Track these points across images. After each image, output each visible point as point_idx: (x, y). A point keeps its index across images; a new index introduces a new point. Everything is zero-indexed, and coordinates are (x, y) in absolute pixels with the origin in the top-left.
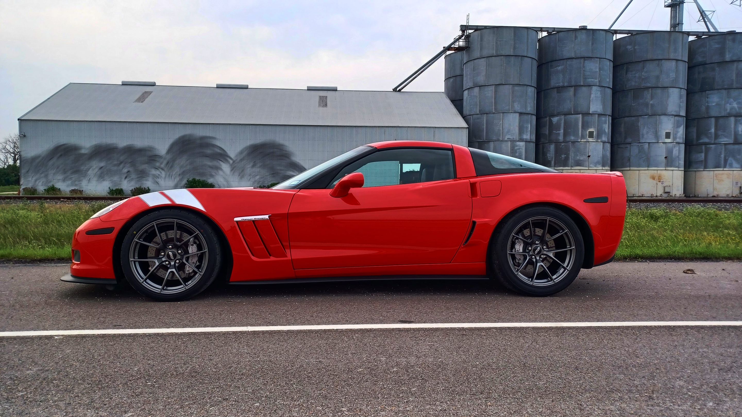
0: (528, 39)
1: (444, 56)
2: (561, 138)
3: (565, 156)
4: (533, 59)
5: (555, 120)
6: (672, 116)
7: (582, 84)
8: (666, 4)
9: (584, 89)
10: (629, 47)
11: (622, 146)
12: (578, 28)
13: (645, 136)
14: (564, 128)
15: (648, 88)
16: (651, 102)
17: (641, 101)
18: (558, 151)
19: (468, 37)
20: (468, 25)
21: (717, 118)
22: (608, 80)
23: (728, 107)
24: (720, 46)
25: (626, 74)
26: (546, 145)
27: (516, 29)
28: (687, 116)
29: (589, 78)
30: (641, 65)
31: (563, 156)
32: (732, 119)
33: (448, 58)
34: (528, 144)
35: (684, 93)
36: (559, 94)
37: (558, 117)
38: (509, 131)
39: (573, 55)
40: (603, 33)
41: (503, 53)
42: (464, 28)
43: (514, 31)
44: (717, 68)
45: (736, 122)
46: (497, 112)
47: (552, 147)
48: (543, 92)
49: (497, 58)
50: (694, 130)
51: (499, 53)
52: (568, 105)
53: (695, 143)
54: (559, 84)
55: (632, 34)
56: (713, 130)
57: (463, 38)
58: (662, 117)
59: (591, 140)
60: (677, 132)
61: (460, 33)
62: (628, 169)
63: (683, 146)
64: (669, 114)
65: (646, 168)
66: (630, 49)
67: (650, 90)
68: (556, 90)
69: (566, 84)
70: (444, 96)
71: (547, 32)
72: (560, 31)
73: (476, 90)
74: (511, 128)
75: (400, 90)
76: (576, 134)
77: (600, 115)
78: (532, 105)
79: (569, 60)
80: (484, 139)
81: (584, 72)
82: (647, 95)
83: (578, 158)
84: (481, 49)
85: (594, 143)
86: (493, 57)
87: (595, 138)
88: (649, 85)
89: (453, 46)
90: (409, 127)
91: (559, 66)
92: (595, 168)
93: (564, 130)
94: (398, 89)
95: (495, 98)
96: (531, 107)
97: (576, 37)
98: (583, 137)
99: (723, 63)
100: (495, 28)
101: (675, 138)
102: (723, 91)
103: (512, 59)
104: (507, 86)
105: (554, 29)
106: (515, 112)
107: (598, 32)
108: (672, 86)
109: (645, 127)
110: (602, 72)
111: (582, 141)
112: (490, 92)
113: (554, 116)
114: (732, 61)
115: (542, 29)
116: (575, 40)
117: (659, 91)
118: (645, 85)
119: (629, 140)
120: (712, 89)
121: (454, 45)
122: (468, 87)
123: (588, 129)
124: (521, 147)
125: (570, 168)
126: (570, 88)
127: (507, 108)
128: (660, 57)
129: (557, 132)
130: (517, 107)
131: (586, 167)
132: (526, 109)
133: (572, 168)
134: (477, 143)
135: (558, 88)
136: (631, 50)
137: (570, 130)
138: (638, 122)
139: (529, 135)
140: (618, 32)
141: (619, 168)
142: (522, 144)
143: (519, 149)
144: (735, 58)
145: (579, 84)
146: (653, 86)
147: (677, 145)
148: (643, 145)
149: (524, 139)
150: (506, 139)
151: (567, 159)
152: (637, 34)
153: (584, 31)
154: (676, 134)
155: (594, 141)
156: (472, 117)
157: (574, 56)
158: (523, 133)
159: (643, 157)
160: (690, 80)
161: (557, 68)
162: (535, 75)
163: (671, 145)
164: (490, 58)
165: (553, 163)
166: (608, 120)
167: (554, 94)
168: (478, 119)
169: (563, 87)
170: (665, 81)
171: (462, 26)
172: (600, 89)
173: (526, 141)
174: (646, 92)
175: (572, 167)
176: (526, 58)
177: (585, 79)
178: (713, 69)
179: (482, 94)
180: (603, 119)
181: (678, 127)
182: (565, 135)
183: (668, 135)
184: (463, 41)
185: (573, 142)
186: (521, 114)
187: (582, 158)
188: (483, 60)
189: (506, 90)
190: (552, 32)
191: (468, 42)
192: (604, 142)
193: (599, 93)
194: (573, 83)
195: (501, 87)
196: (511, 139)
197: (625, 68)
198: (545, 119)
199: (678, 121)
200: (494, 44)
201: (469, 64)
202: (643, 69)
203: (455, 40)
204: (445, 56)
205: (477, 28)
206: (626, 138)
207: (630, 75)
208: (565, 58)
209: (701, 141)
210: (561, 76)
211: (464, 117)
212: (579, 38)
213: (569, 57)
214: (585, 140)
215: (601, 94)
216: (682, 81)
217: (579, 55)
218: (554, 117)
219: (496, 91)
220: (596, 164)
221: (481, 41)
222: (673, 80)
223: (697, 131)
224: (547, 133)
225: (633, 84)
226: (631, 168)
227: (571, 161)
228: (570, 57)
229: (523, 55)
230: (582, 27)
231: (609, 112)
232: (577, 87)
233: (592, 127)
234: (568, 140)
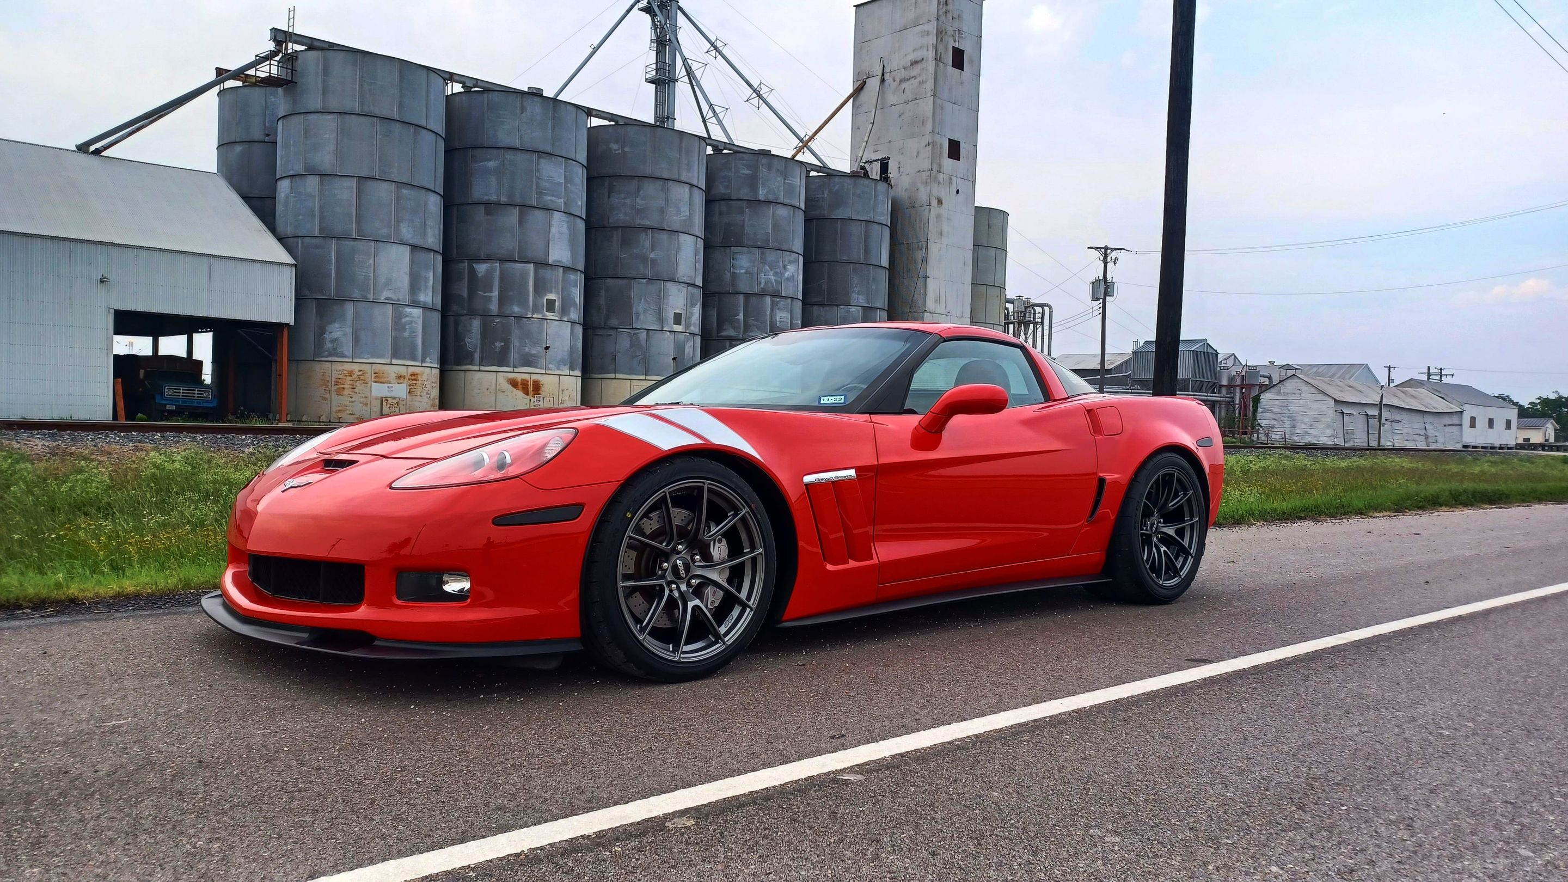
0: (428, 92)
1: (216, 90)
2: (494, 307)
3: (502, 344)
4: (438, 136)
5: (482, 268)
6: (683, 285)
7: (534, 203)
8: (648, 76)
9: (539, 214)
10: (614, 146)
11: (600, 332)
12: (526, 90)
13: (642, 317)
14: (500, 287)
15: (646, 228)
16: (652, 255)
17: (635, 250)
18: (486, 332)
19: (290, 59)
20: (291, 30)
21: (747, 295)
22: (580, 205)
23: (763, 278)
24: (750, 172)
25: (609, 197)
26: (463, 318)
27: (404, 66)
28: (703, 288)
29: (546, 194)
30: (635, 183)
31: (498, 344)
32: (768, 300)
33: (228, 96)
34: (428, 313)
35: (701, 244)
36: (489, 217)
37: (487, 263)
38: (389, 282)
39: (517, 144)
40: (573, 109)
41: (377, 111)
42: (280, 37)
43: (400, 70)
44: (747, 210)
45: (773, 305)
46: (363, 237)
47: (476, 324)
48: (455, 209)
49: (363, 119)
50: (714, 313)
51: (366, 109)
52: (507, 244)
53: (714, 335)
54: (490, 198)
55: (616, 122)
56: (741, 316)
57: (278, 58)
58: (669, 284)
59: (550, 315)
60: (692, 314)
61: (271, 46)
62: (612, 376)
63: (698, 339)
64: (680, 280)
65: (643, 377)
66: (616, 150)
67: (650, 232)
68: (482, 208)
69: (503, 199)
70: (222, 183)
71: (461, 85)
72: (489, 89)
73: (312, 183)
74: (394, 275)
75: (97, 152)
76: (523, 303)
77: (567, 269)
78: (436, 231)
79: (510, 152)
80: (330, 295)
81: (539, 181)
82: (645, 240)
83: (527, 349)
84: (325, 91)
85: (556, 322)
86: (353, 116)
87: (558, 313)
88: (648, 223)
89: (251, 72)
90: (141, 247)
91: (489, 160)
92: (557, 372)
93: (500, 292)
94: (92, 148)
95: (359, 206)
96: (433, 238)
97: (523, 109)
98: (536, 309)
99: (755, 203)
100: (359, 54)
101: (688, 326)
102: (755, 250)
103: (397, 128)
104: (384, 185)
105: (477, 82)
106: (403, 243)
107: (563, 106)
108: (684, 231)
109: (641, 300)
110: (569, 185)
111: (534, 316)
112: (345, 191)
113: (479, 260)
114: (768, 202)
115: (451, 77)
116: (522, 113)
117: (664, 236)
118: (641, 222)
119: (614, 322)
120: (741, 245)
121: (256, 70)
122: (291, 173)
123: (546, 295)
124: (414, 319)
125: (511, 370)
126: (512, 208)
127: (385, 231)
128: (666, 176)
129: (486, 294)
130: (407, 232)
131: (541, 369)
132: (424, 236)
133: (516, 370)
134: (314, 302)
135: (487, 204)
136: (617, 152)
137: (511, 293)
138: (630, 289)
139: (430, 295)
140: (594, 113)
141: (595, 374)
142: (417, 312)
143: (411, 322)
144: (771, 198)
145: (528, 203)
146: (656, 226)
147: (691, 337)
148: (638, 333)
149: (421, 303)
150: (383, 298)
151: (505, 350)
152: (626, 124)
153: (537, 99)
154: (689, 318)
155: (557, 318)
156: (302, 242)
157: (518, 146)
158: (419, 289)
159: (638, 354)
160: (708, 226)
161: (486, 163)
162: (441, 170)
163: (682, 337)
164: (347, 117)
165: (477, 356)
166: (579, 278)
167: (479, 215)
168: (317, 247)
169: (498, 204)
170: (674, 219)
171: (275, 31)
172: (567, 220)
173: (425, 308)
174: (643, 236)
175: (515, 367)
176: (424, 132)
177: (540, 194)
178: (742, 212)
179: (327, 193)
180: (572, 277)
181: (693, 305)
182: (503, 300)
183: (678, 319)
184: (278, 66)
185: (519, 318)
186: (414, 248)
187: (534, 352)
188: (329, 117)
189: (383, 192)
190: (472, 88)
191: (292, 70)
192: (573, 323)
193: (565, 226)
194: (518, 200)
195: (371, 184)
196: (393, 300)
197: (606, 184)
198: (461, 266)
199: (693, 295)
200: (356, 88)
201: (294, 120)
202: (639, 191)
203: (257, 58)
204: (220, 91)
205: (313, 44)
206: (608, 318)
207: (615, 200)
208: (501, 145)
209: (724, 333)
210: (493, 181)
211: (281, 239)
212: (528, 109)
213: (510, 146)
214: (540, 316)
215: (569, 228)
216: (698, 226)
217: (528, 146)
218: (479, 263)
219: (360, 192)
220: (559, 365)
221: (324, 76)
222: (685, 220)
223: (718, 315)
224: (465, 293)
225: (621, 216)
226: (618, 376)
227: (514, 355)
228: (512, 145)
229: (420, 123)
230: (535, 91)
231: (581, 266)
232: (525, 208)
233: (553, 290)
234: (508, 312)
